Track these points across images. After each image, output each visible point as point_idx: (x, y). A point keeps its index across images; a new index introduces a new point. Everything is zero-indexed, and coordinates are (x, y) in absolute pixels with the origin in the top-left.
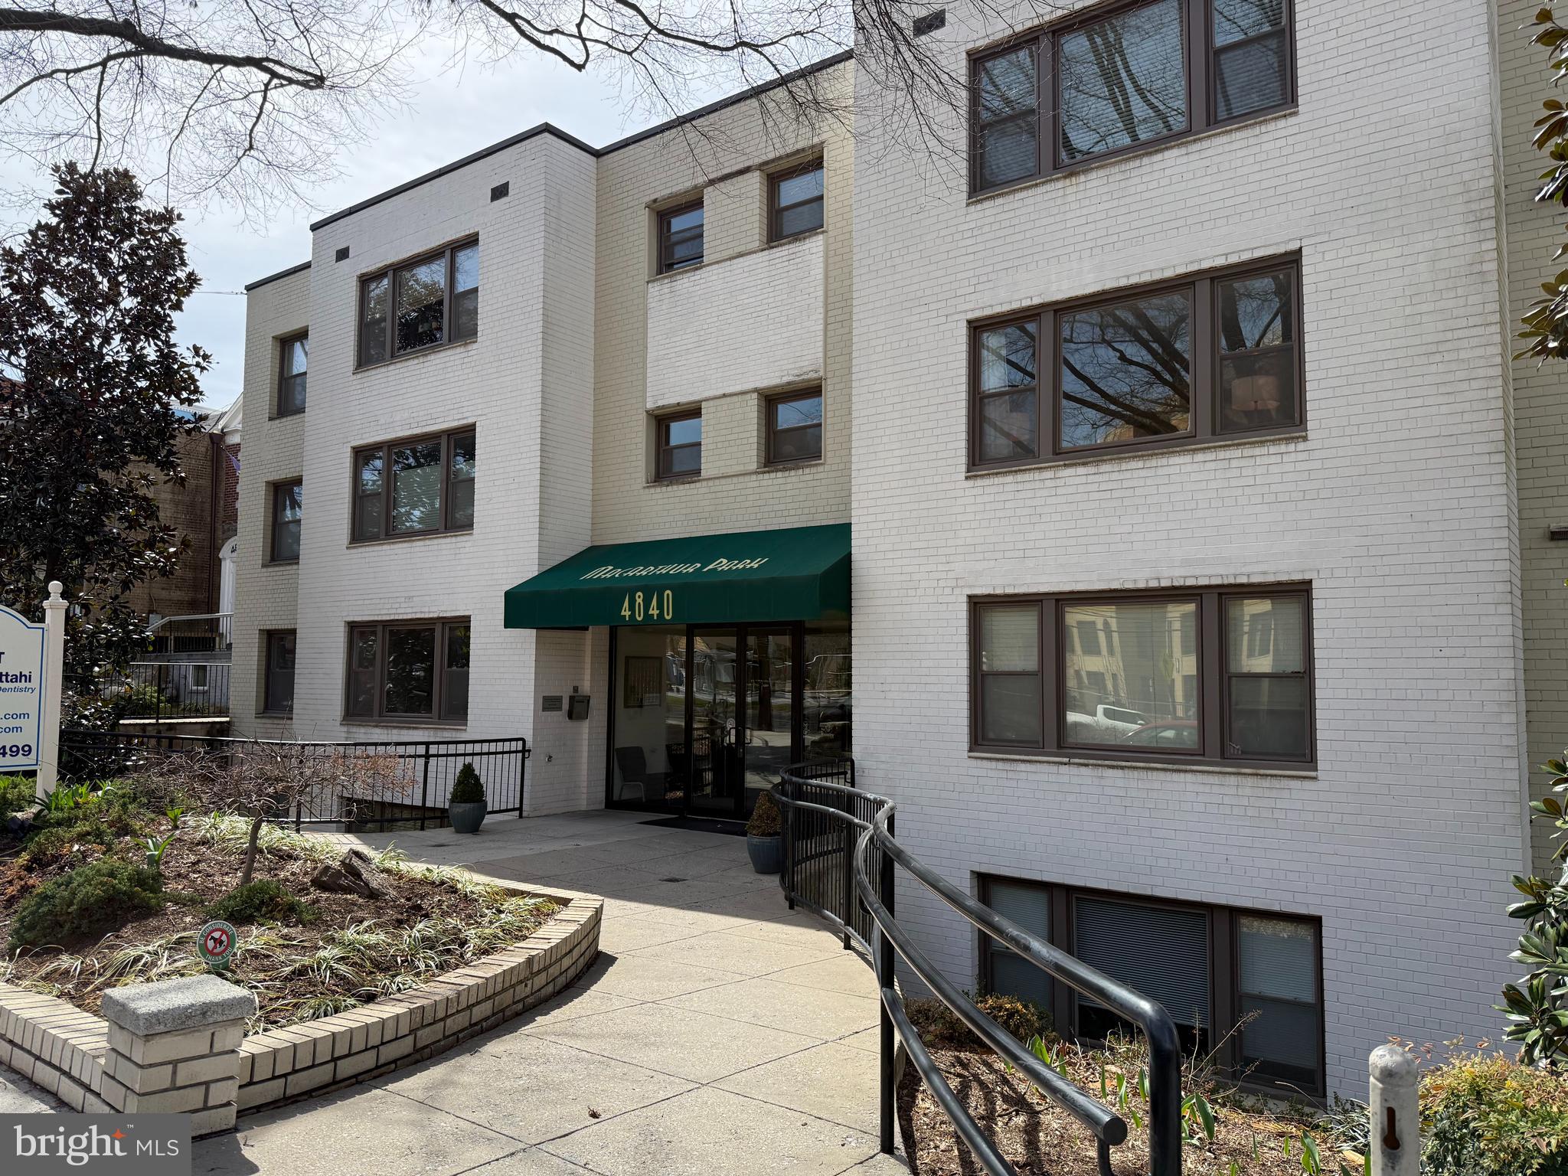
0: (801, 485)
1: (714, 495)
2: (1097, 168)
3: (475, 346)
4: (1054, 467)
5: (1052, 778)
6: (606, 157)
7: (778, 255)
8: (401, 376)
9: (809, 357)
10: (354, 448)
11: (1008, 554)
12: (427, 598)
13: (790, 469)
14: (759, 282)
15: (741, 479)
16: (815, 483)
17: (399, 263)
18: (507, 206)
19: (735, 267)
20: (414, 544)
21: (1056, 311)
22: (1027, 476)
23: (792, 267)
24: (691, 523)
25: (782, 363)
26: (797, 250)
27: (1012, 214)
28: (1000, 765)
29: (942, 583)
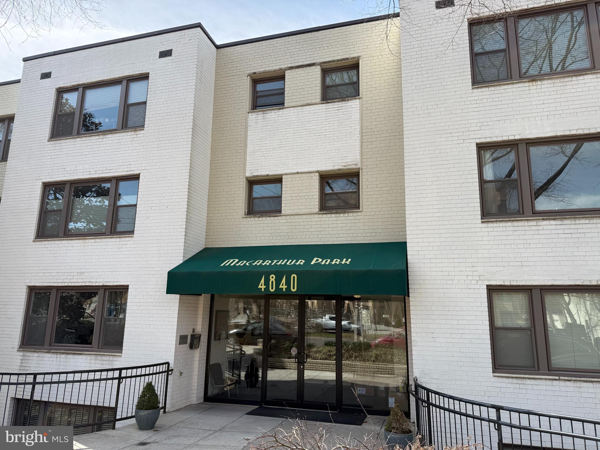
0: (346, 222)
1: (290, 224)
2: (547, 79)
3: (142, 132)
4: (536, 220)
5: (549, 388)
6: (223, 49)
7: (331, 107)
8: (86, 145)
9: (350, 158)
10: (43, 183)
11: (511, 264)
12: (96, 274)
13: (340, 213)
14: (320, 119)
15: (308, 216)
16: (356, 221)
17: (88, 84)
18: (171, 61)
19: (305, 110)
20: (87, 241)
21: (527, 143)
22: (520, 224)
23: (340, 113)
24: (274, 238)
25: (334, 159)
26: (343, 105)
27: (499, 95)
28: (515, 381)
29: (470, 278)
